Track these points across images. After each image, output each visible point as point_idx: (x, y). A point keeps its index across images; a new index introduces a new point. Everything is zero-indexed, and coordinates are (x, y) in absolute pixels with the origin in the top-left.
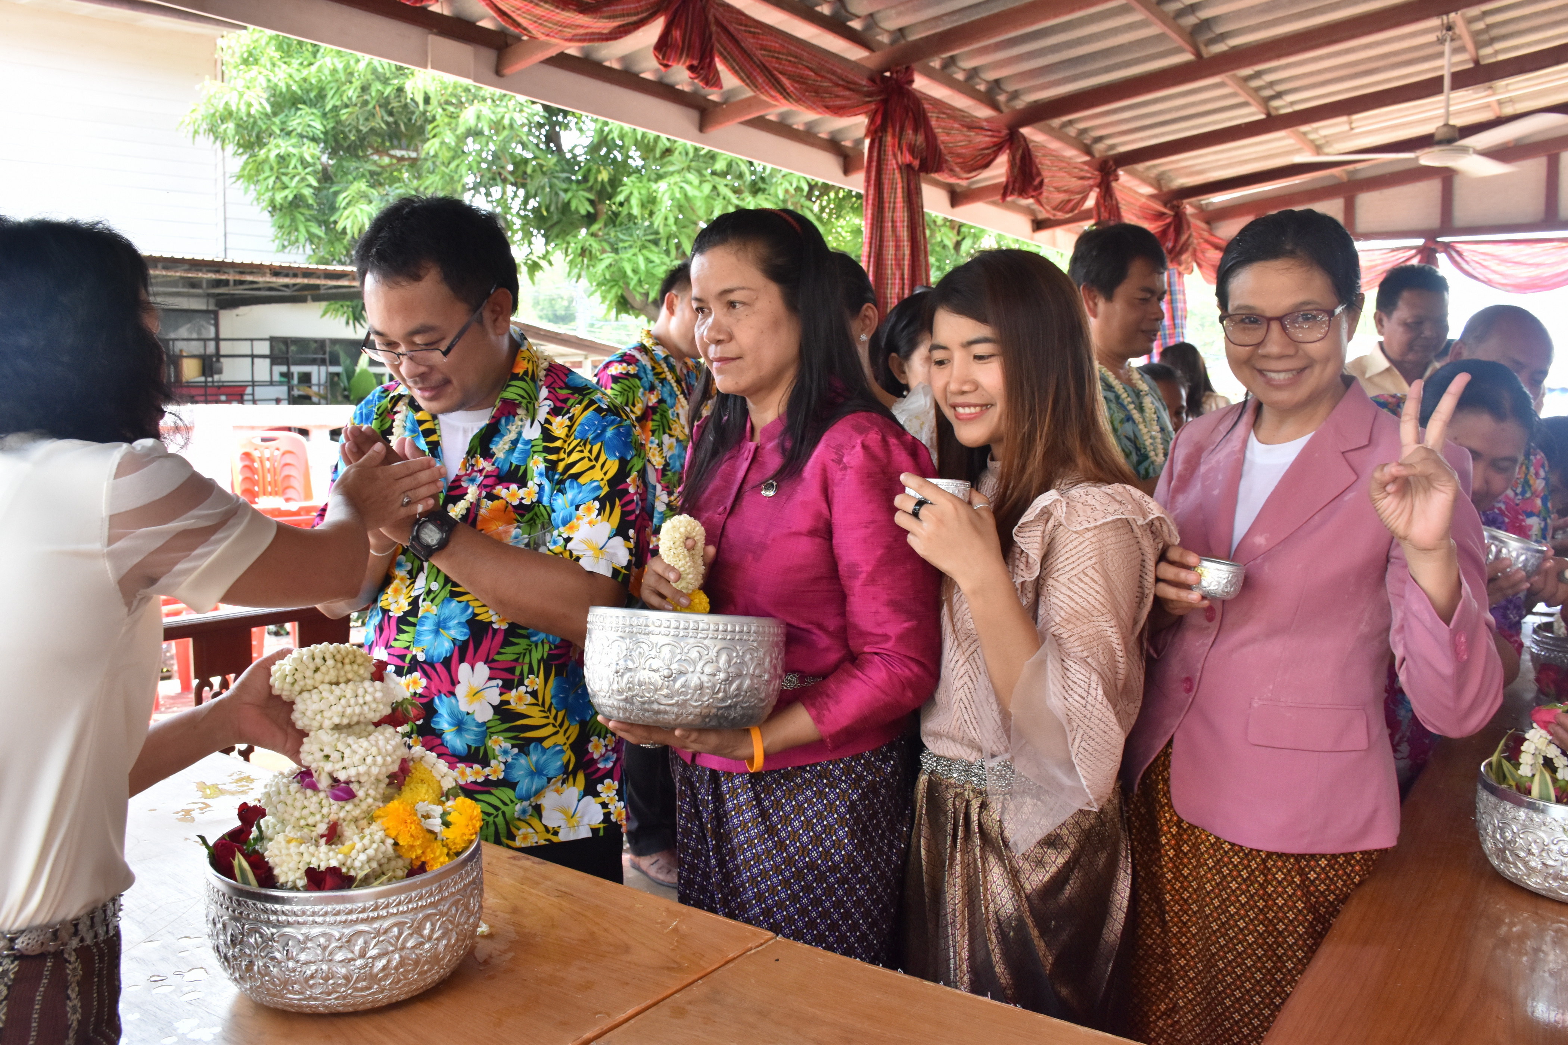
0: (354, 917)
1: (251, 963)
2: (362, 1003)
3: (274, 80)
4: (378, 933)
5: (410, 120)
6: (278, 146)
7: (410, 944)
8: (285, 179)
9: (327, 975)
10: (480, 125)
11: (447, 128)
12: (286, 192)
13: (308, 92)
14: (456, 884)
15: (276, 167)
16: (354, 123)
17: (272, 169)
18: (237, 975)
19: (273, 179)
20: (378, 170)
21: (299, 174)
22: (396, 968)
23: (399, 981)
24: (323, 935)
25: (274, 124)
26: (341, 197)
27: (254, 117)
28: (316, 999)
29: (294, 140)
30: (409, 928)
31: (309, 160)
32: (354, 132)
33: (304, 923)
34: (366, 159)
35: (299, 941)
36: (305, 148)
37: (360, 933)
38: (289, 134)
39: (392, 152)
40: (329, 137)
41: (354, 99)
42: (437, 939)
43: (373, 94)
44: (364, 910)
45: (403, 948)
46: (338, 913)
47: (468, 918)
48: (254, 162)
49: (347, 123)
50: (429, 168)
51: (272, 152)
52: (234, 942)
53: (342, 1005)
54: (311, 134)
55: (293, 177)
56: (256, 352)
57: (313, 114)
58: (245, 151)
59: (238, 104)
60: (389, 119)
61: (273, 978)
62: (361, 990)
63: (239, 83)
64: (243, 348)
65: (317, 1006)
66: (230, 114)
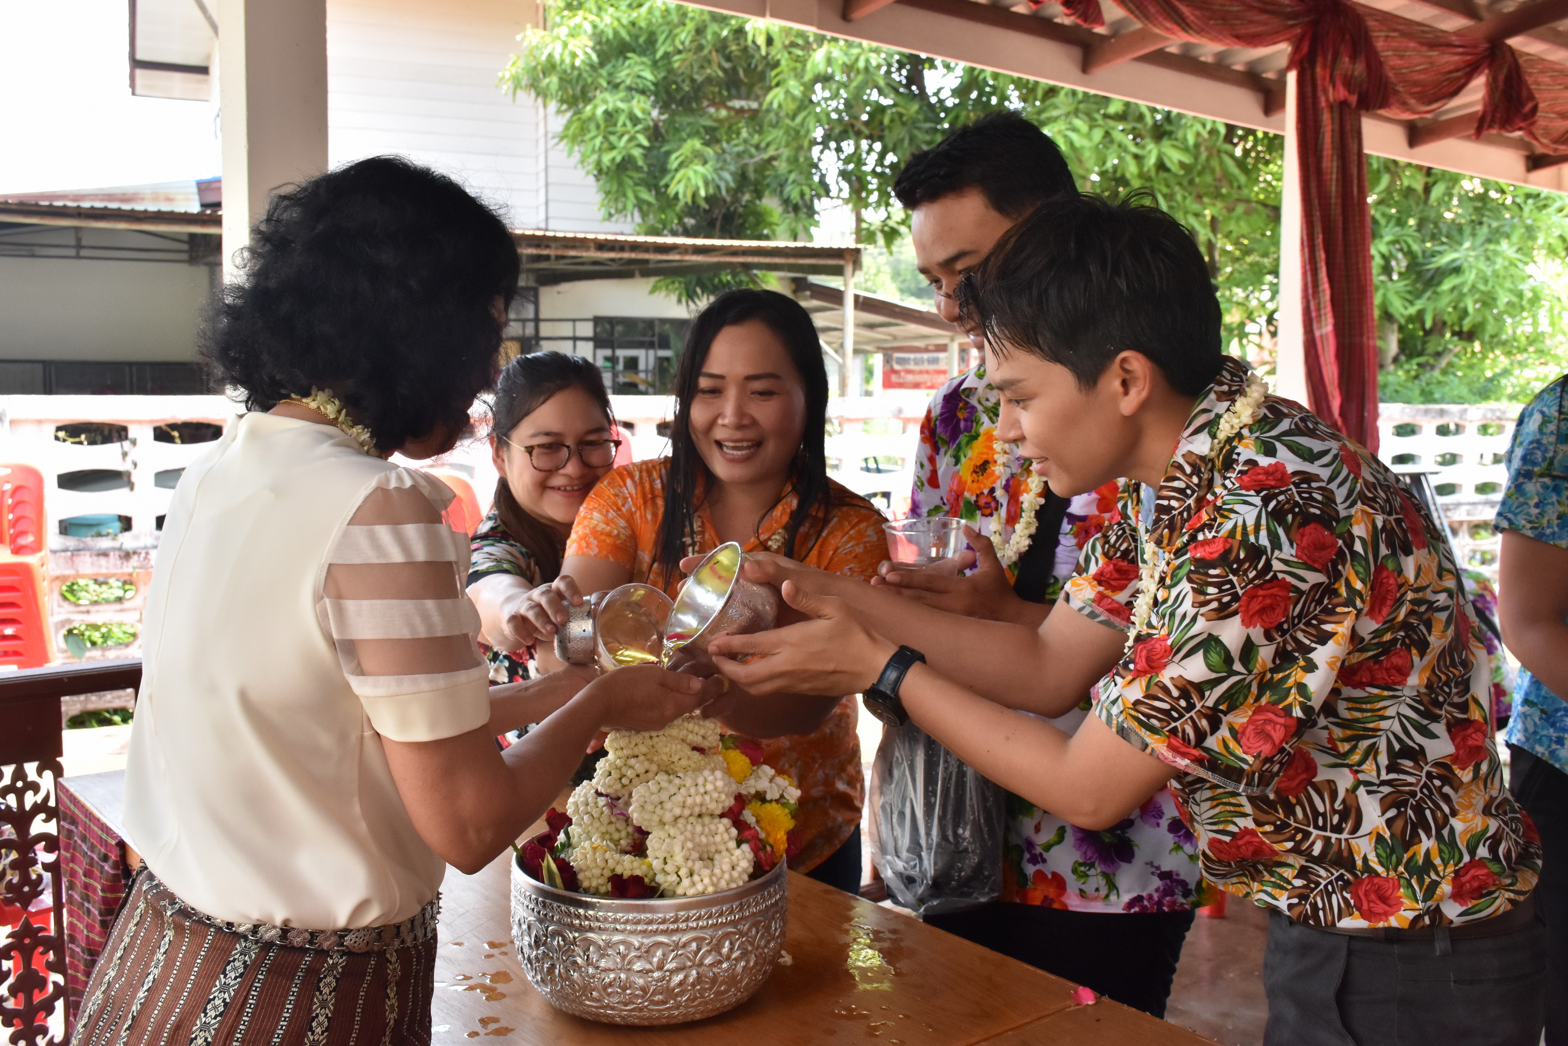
0: (655, 927)
1: (553, 966)
2: (658, 1018)
3: (601, 26)
4: (677, 946)
5: (749, 65)
6: (605, 101)
7: (708, 961)
8: (613, 139)
9: (625, 985)
10: (830, 69)
11: (792, 74)
12: (614, 153)
13: (637, 37)
14: (757, 904)
15: (602, 125)
16: (688, 72)
17: (598, 127)
18: (539, 978)
19: (600, 138)
20: (715, 124)
21: (628, 132)
22: (693, 985)
23: (696, 998)
24: (623, 942)
25: (601, 76)
26: (673, 156)
27: (579, 69)
28: (613, 1009)
29: (622, 94)
30: (708, 944)
31: (639, 114)
32: (687, 82)
33: (606, 930)
34: (701, 112)
35: (600, 947)
36: (634, 102)
37: (659, 944)
38: (616, 86)
39: (730, 103)
40: (660, 88)
41: (687, 43)
42: (735, 959)
43: (709, 37)
44: (664, 921)
45: (701, 964)
46: (638, 922)
47: (768, 942)
48: (579, 119)
49: (680, 71)
50: (771, 121)
51: (598, 107)
52: (537, 943)
53: (638, 1017)
54: (641, 86)
55: (622, 135)
56: (579, 334)
57: (643, 63)
58: (569, 108)
59: (561, 55)
60: (727, 65)
61: (573, 982)
62: (658, 1003)
63: (563, 31)
64: (566, 330)
65: (614, 1016)
66: (554, 66)
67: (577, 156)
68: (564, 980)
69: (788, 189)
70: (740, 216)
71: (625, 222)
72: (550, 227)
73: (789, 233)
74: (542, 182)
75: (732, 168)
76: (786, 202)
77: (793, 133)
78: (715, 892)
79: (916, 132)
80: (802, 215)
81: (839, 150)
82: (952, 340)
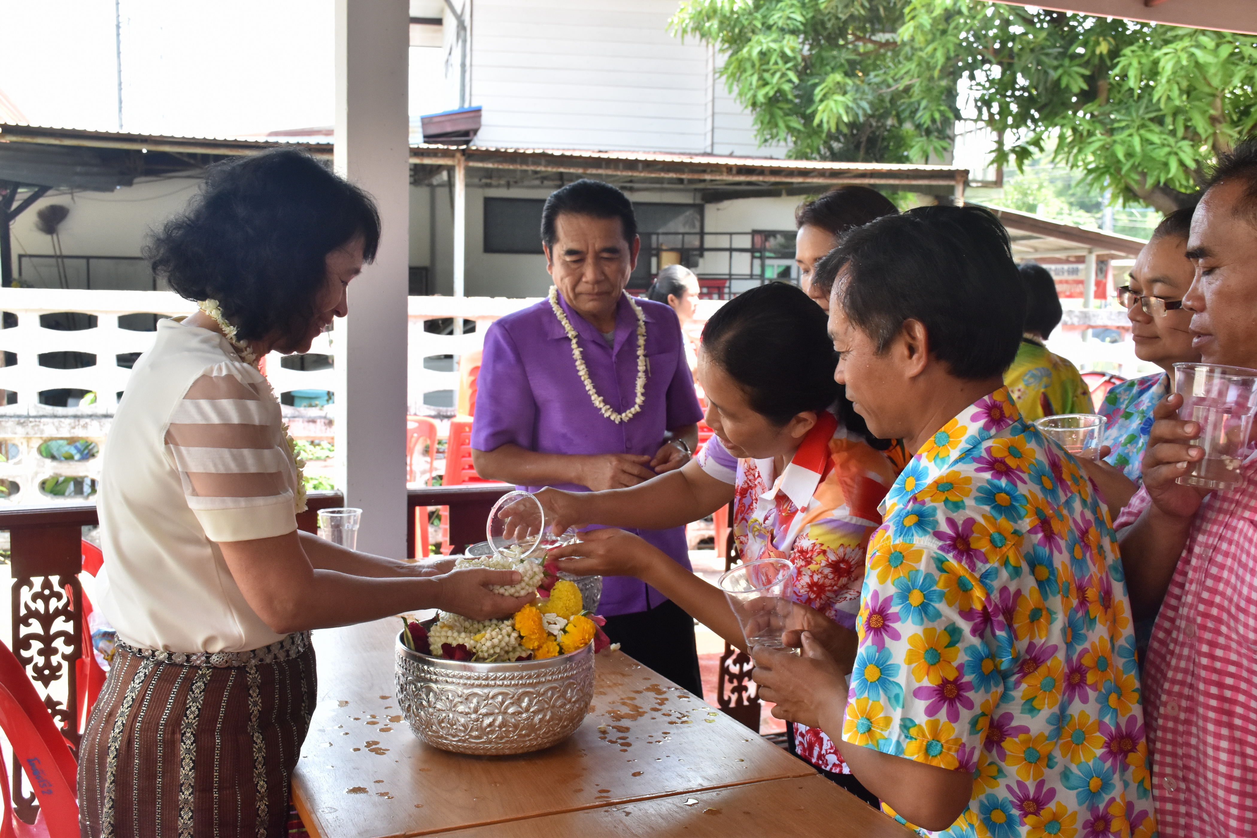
0: (472, 681)
1: (410, 706)
2: (475, 749)
4: (487, 698)
5: (889, 3)
6: (760, 43)
7: (511, 710)
8: (766, 76)
9: (452, 722)
10: (958, 4)
11: (924, 10)
12: (767, 89)
15: (757, 64)
16: (833, 11)
17: (754, 66)
19: (755, 77)
21: (780, 69)
22: (500, 727)
23: (503, 737)
24: (451, 691)
25: (756, 18)
26: (819, 89)
27: (737, 13)
28: (446, 739)
29: (774, 35)
30: (512, 698)
31: (789, 53)
32: (833, 20)
33: (440, 681)
35: (437, 693)
36: (785, 42)
37: (475, 695)
38: (769, 28)
39: (873, 38)
40: (809, 27)
42: (534, 712)
44: (478, 679)
45: (505, 712)
46: (461, 677)
47: (565, 704)
48: (738, 58)
49: (827, 11)
50: (906, 54)
51: (754, 49)
52: (402, 689)
53: (464, 747)
54: (791, 27)
55: (774, 73)
56: (735, 245)
57: (793, 5)
58: (730, 47)
60: (867, 5)
61: (421, 718)
62: (476, 737)
64: (724, 242)
65: (447, 745)
66: (715, 11)
67: (736, 89)
68: (416, 716)
69: (919, 114)
70: (884, 139)
71: (777, 146)
72: (715, 152)
73: (921, 154)
74: (710, 112)
75: (870, 97)
76: (918, 126)
77: (924, 65)
79: (1044, 58)
80: (932, 137)
81: (972, 77)
82: (1090, 252)
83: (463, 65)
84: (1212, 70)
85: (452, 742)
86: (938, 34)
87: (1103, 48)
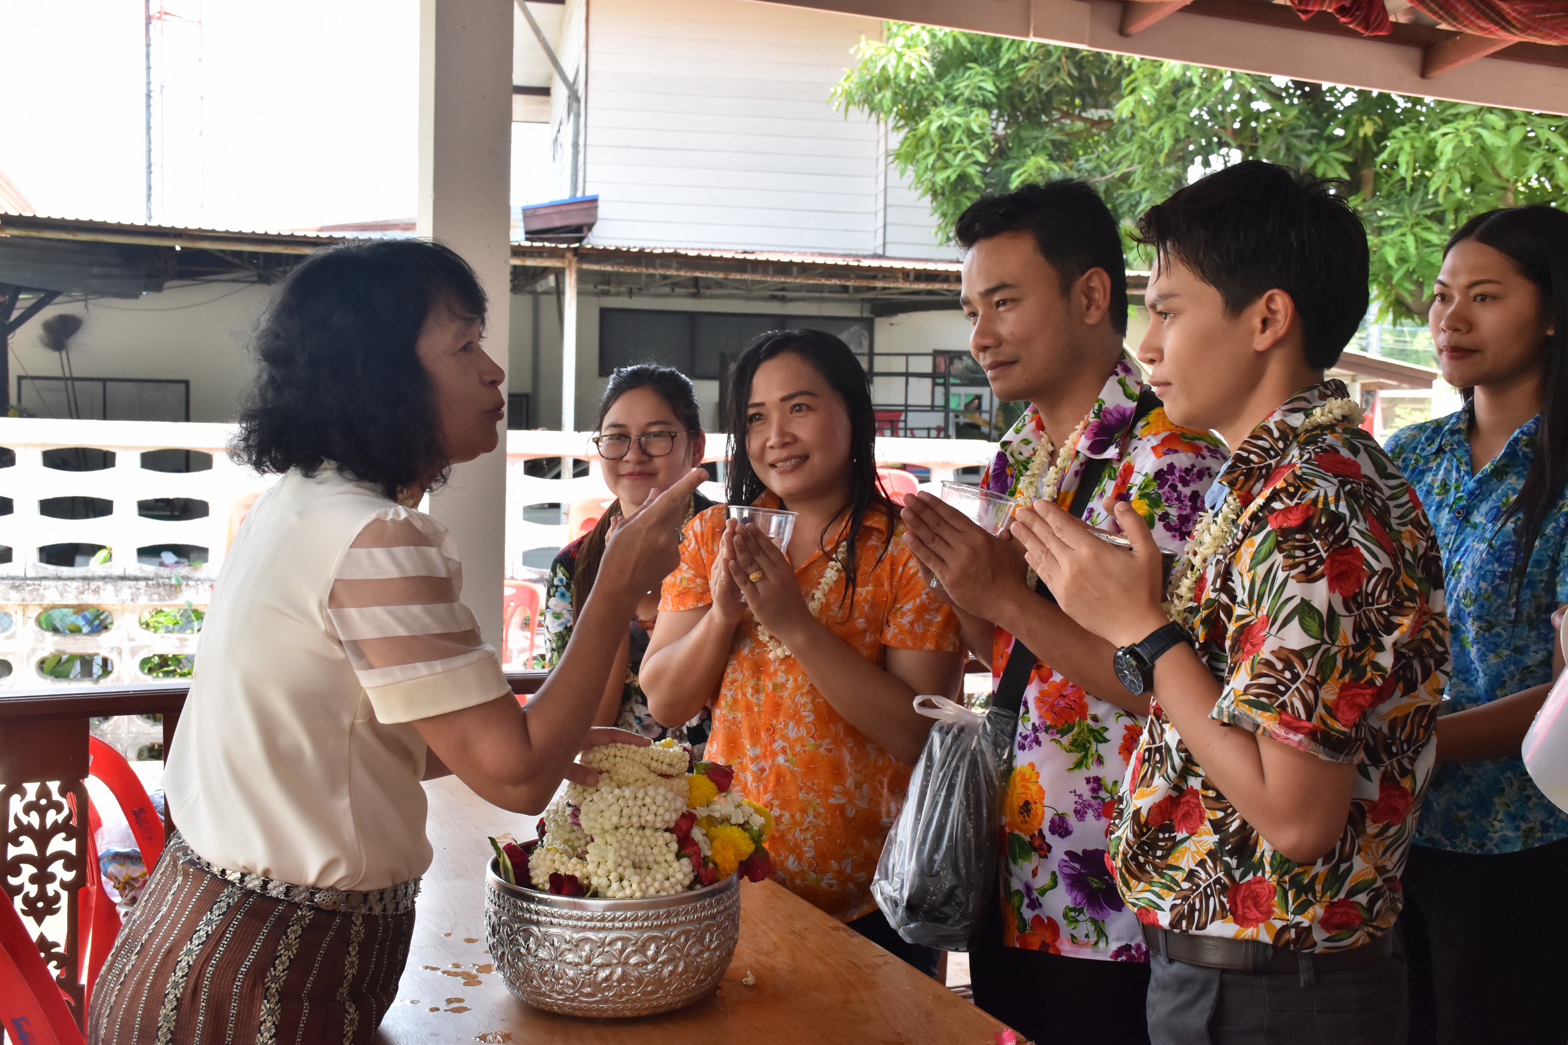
0: (584, 923)
1: (503, 954)
2: (587, 1010)
3: (941, 35)
4: (603, 944)
5: (1102, 72)
6: (941, 116)
7: (633, 961)
8: (948, 156)
9: (558, 975)
10: (1188, 74)
11: (1147, 81)
12: (949, 172)
13: (980, 44)
14: (688, 914)
15: (937, 143)
16: (1034, 81)
17: (933, 145)
19: (933, 157)
20: (1065, 138)
21: (965, 149)
22: (619, 981)
23: (623, 995)
24: (556, 935)
25: (938, 89)
26: (1014, 175)
27: (914, 82)
28: (550, 997)
29: (960, 108)
30: (634, 944)
31: (976, 129)
32: (1034, 91)
33: (543, 922)
34: (1051, 124)
35: (538, 938)
36: (972, 116)
37: (587, 940)
38: (954, 100)
39: (1084, 115)
40: (1004, 99)
41: (1033, 51)
42: (662, 963)
45: (626, 963)
46: (570, 917)
47: (702, 952)
48: (914, 135)
49: (1025, 81)
50: (1125, 133)
51: (932, 124)
52: (494, 932)
53: (573, 1008)
54: (982, 99)
55: (959, 152)
56: (912, 367)
57: (984, 74)
58: (906, 124)
59: (897, 67)
60: (1075, 73)
61: (517, 969)
62: (588, 995)
63: (898, 42)
64: (898, 365)
65: (551, 1004)
66: (888, 80)
67: (911, 176)
68: (511, 967)
72: (888, 253)
74: (881, 205)
77: (1147, 147)
78: (643, 897)
79: (1295, 141)
82: (1354, 380)
83: (576, 145)
84: (1501, 157)
85: (556, 1000)
86: (1164, 110)
87: (1368, 129)
